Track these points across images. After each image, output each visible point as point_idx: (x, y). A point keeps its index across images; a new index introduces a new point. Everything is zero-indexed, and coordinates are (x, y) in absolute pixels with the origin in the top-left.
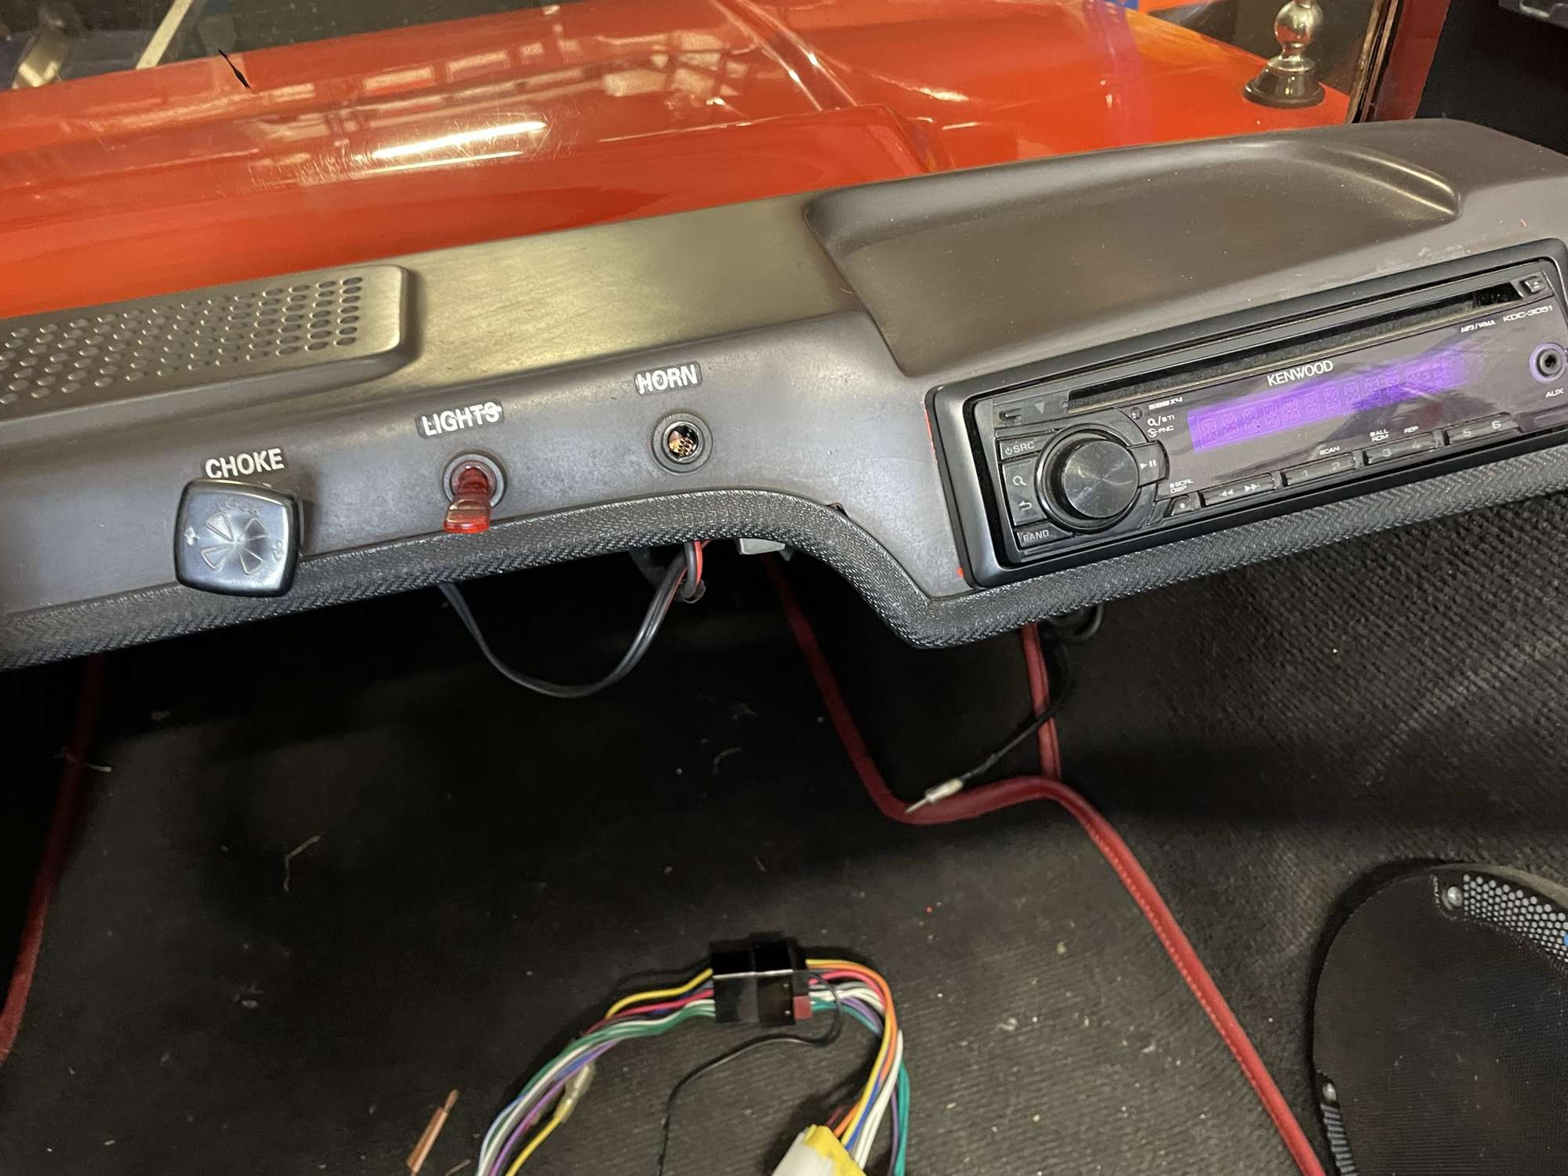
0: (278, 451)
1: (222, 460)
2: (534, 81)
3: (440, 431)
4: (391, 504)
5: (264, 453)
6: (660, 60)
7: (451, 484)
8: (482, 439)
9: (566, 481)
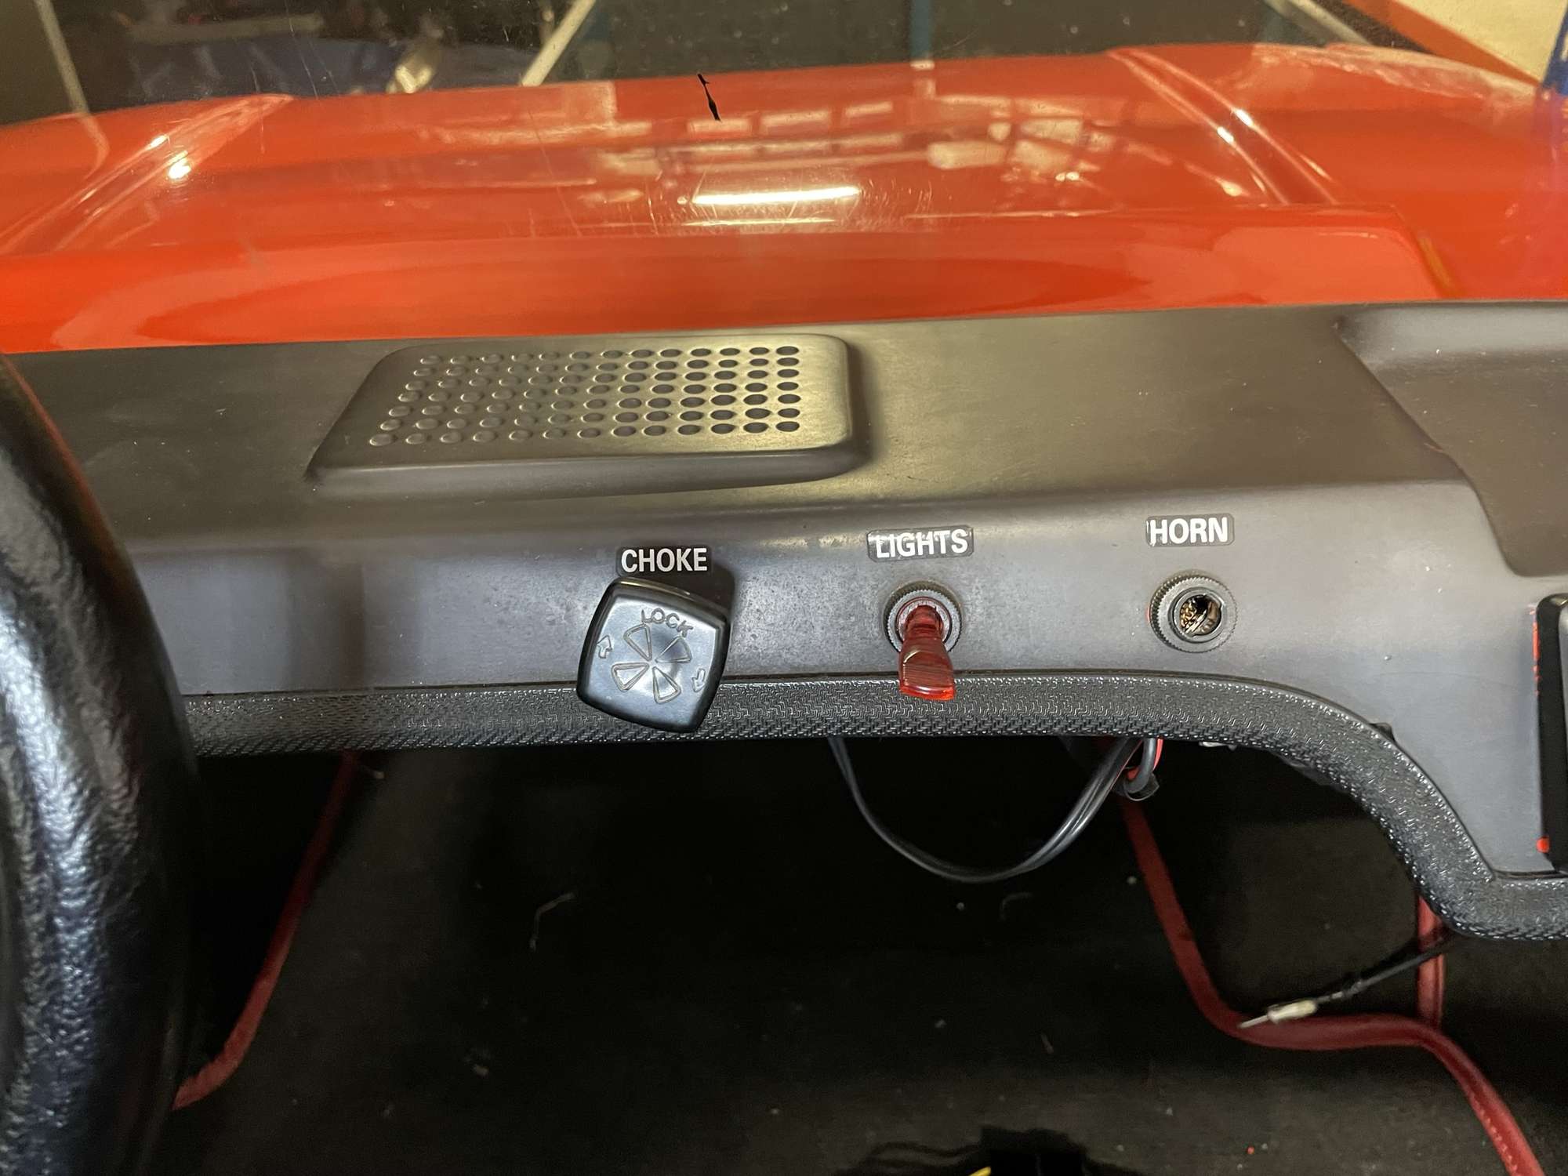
0: (704, 550)
1: (641, 552)
2: (848, 143)
3: (893, 555)
4: (818, 631)
5: (688, 551)
6: (1000, 131)
7: (896, 621)
8: (941, 572)
9: (1032, 638)
